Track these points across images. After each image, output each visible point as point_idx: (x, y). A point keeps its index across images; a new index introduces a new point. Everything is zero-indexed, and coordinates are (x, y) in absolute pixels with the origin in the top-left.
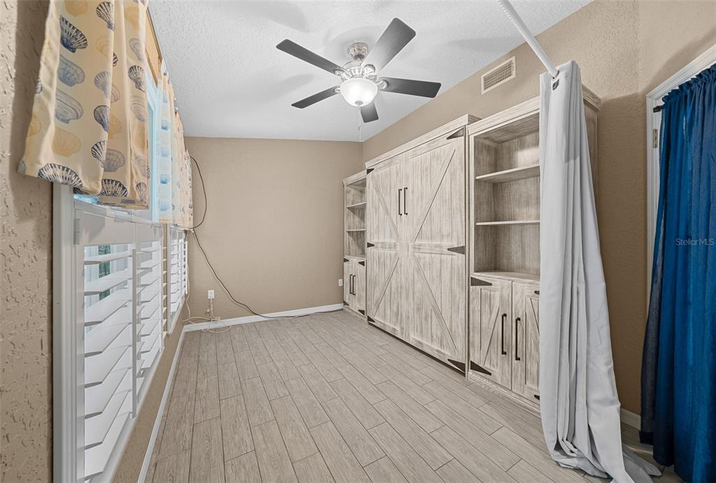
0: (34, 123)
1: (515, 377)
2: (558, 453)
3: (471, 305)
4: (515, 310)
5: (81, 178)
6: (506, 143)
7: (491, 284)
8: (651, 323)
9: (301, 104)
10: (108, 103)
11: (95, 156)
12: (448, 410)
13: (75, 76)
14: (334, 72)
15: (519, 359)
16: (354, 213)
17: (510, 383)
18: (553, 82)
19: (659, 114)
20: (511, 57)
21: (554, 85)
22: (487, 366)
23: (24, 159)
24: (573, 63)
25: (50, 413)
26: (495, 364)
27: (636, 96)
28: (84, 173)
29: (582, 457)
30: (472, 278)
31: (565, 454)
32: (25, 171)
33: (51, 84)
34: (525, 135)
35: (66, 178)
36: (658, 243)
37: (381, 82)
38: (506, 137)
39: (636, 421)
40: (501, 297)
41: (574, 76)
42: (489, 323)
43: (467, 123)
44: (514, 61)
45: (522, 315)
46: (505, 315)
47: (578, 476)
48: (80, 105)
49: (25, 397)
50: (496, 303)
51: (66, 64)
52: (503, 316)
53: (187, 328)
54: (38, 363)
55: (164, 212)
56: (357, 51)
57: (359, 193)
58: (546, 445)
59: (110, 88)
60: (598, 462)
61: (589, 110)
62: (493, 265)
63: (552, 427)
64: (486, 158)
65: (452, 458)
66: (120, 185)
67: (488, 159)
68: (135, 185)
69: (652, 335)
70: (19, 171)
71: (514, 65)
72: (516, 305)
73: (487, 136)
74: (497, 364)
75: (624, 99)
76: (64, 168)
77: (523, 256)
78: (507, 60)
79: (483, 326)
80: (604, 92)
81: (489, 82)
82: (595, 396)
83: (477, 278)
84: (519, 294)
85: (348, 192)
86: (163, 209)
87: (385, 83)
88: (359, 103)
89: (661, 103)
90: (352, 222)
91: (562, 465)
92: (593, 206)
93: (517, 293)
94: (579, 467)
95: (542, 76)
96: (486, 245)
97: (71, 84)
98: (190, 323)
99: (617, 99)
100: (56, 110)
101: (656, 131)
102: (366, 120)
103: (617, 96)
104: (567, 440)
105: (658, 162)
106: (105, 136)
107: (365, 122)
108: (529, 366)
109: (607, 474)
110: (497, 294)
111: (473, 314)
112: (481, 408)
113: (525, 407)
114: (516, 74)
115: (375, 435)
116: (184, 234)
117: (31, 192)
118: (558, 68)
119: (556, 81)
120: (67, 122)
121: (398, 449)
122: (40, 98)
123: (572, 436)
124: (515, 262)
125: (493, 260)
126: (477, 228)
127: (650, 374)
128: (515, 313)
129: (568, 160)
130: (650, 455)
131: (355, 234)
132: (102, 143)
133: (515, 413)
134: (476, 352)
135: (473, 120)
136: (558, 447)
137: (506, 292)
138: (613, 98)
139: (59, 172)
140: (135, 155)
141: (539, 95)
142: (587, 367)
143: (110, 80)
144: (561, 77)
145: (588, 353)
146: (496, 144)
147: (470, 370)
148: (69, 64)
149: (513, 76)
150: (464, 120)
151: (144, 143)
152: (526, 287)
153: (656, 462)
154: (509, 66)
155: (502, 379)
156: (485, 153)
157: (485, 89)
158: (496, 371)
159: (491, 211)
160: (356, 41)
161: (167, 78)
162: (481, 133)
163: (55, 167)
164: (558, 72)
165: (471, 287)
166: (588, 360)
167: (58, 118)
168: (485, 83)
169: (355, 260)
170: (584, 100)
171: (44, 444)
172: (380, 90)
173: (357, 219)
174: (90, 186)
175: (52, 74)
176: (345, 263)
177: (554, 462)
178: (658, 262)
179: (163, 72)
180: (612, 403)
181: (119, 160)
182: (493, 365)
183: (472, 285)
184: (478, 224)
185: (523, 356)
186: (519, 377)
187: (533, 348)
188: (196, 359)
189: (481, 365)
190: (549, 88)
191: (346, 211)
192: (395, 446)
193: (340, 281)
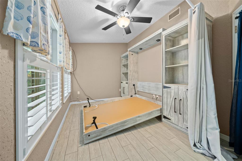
0: (6, 19)
1: (179, 121)
2: (195, 147)
3: (163, 96)
4: (180, 96)
5: (22, 38)
6: (177, 38)
7: (170, 88)
8: (234, 100)
9: (105, 29)
10: (32, 16)
11: (27, 32)
12: (154, 131)
13: (21, 6)
14: (114, 16)
15: (181, 114)
16: (124, 67)
17: (178, 123)
18: (193, 12)
19: (237, 20)
20: (178, 7)
21: (194, 12)
22: (169, 117)
23: (3, 29)
24: (201, 3)
25: (15, 112)
26: (172, 116)
27: (228, 15)
28: (23, 37)
29: (204, 149)
30: (164, 86)
31: (198, 148)
32: (3, 33)
33: (12, 7)
34: (184, 34)
35: (17, 37)
36: (237, 69)
37: (131, 18)
38: (177, 35)
39: (227, 138)
40: (174, 92)
41: (202, 8)
42: (170, 101)
43: (162, 31)
44: (180, 8)
45: (182, 98)
46: (176, 98)
47: (202, 156)
48: (22, 15)
49: (5, 104)
50: (173, 94)
51: (18, 3)
52: (175, 99)
53: (71, 103)
54: (10, 95)
55: (60, 63)
56: (123, 9)
57: (126, 60)
58: (190, 144)
59: (32, 11)
60: (211, 151)
61: (208, 22)
62: (172, 82)
63: (193, 138)
64: (169, 43)
65: (154, 146)
66: (37, 43)
67: (170, 44)
68: (42, 44)
69: (234, 105)
70: (1, 33)
71: (180, 10)
72: (180, 95)
73: (169, 35)
74: (173, 116)
75: (223, 16)
76: (16, 34)
77: (183, 78)
78: (177, 8)
79: (168, 103)
80: (215, 15)
81: (170, 17)
82: (209, 126)
83: (165, 86)
84: (181, 91)
85: (123, 60)
86: (60, 62)
87: (132, 19)
88: (124, 26)
89: (238, 15)
90: (124, 70)
91: (196, 152)
92: (209, 56)
93: (180, 90)
94: (203, 153)
95: (189, 10)
96: (169, 74)
97: (20, 9)
98: (72, 102)
99: (220, 17)
100: (14, 16)
101: (236, 26)
102: (127, 33)
103: (220, 16)
104: (198, 142)
105: (237, 38)
106: (31, 26)
107: (127, 34)
108: (185, 117)
109: (214, 156)
110: (173, 91)
111: (164, 98)
112: (167, 131)
113: (183, 132)
114: (181, 13)
115: (128, 137)
116: (70, 73)
117: (7, 41)
118: (195, 6)
119: (194, 11)
120: (18, 20)
121: (135, 142)
122: (8, 11)
123: (200, 141)
124: (180, 80)
125: (172, 80)
126: (166, 68)
127: (233, 120)
128: (180, 98)
129: (199, 39)
130: (233, 151)
131: (125, 74)
132: (30, 28)
133: (179, 133)
134: (165, 112)
135: (164, 30)
136: (195, 145)
137: (176, 90)
138: (219, 16)
139: (15, 35)
140: (42, 34)
141: (188, 18)
142: (206, 116)
143: (33, 8)
144: (196, 9)
145: (207, 111)
146: (173, 38)
147: (163, 118)
148: (19, 3)
149: (180, 14)
150: (161, 30)
151: (46, 32)
152: (184, 88)
153: (235, 153)
154: (178, 10)
155: (175, 121)
156: (169, 42)
157: (169, 20)
158: (172, 119)
159: (171, 62)
160: (122, 5)
161: (61, 20)
162: (167, 34)
163: (13, 33)
164: (195, 8)
165: (164, 89)
166: (207, 113)
167: (15, 19)
168: (169, 18)
169: (124, 82)
170: (206, 17)
171: (12, 121)
172: (131, 21)
173: (126, 69)
174: (25, 41)
175: (12, 4)
176: (121, 83)
177: (193, 151)
178: (237, 77)
179: (59, 18)
180: (217, 129)
181: (37, 35)
182: (172, 117)
183: (164, 88)
184: (166, 67)
185: (182, 113)
186: (181, 121)
187: (186, 110)
188: (73, 112)
189: (167, 117)
190: (192, 14)
191: (122, 66)
192: (134, 141)
193: (120, 89)
